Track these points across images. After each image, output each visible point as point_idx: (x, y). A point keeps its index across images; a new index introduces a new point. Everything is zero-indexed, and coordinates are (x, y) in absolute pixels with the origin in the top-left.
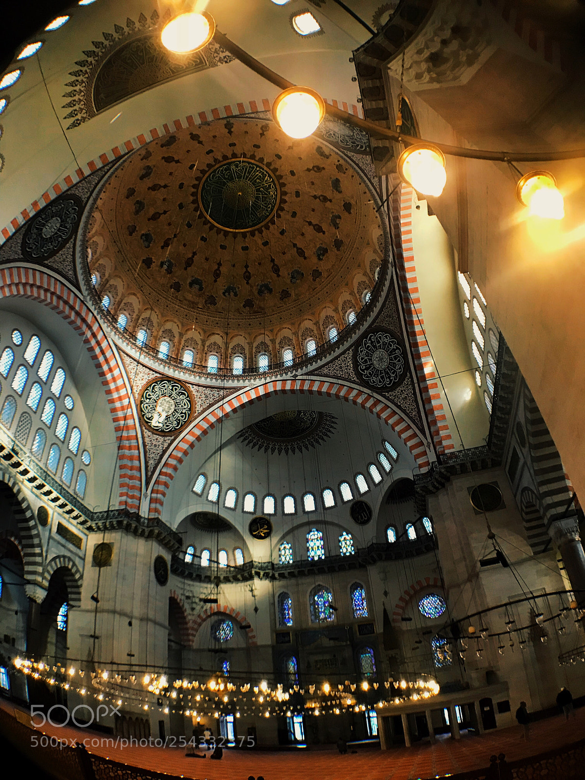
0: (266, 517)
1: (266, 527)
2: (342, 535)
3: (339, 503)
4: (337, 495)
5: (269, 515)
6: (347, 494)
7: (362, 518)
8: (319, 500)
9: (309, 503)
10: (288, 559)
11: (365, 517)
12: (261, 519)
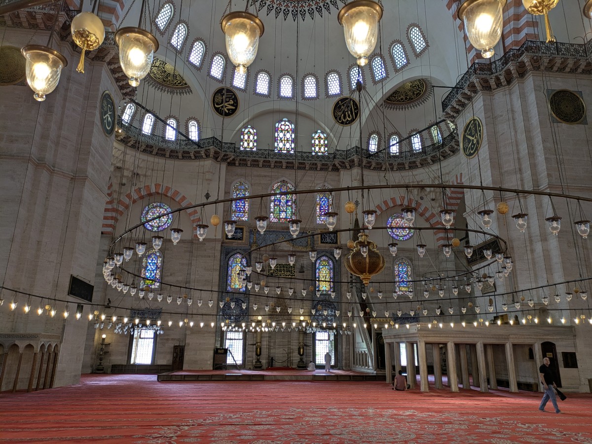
0: (234, 90)
1: (232, 102)
2: (316, 132)
3: (323, 96)
4: (322, 86)
5: (239, 89)
6: (334, 87)
7: (345, 117)
8: (298, 87)
9: (286, 88)
10: (251, 144)
11: (349, 117)
12: (228, 91)
